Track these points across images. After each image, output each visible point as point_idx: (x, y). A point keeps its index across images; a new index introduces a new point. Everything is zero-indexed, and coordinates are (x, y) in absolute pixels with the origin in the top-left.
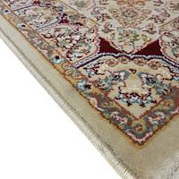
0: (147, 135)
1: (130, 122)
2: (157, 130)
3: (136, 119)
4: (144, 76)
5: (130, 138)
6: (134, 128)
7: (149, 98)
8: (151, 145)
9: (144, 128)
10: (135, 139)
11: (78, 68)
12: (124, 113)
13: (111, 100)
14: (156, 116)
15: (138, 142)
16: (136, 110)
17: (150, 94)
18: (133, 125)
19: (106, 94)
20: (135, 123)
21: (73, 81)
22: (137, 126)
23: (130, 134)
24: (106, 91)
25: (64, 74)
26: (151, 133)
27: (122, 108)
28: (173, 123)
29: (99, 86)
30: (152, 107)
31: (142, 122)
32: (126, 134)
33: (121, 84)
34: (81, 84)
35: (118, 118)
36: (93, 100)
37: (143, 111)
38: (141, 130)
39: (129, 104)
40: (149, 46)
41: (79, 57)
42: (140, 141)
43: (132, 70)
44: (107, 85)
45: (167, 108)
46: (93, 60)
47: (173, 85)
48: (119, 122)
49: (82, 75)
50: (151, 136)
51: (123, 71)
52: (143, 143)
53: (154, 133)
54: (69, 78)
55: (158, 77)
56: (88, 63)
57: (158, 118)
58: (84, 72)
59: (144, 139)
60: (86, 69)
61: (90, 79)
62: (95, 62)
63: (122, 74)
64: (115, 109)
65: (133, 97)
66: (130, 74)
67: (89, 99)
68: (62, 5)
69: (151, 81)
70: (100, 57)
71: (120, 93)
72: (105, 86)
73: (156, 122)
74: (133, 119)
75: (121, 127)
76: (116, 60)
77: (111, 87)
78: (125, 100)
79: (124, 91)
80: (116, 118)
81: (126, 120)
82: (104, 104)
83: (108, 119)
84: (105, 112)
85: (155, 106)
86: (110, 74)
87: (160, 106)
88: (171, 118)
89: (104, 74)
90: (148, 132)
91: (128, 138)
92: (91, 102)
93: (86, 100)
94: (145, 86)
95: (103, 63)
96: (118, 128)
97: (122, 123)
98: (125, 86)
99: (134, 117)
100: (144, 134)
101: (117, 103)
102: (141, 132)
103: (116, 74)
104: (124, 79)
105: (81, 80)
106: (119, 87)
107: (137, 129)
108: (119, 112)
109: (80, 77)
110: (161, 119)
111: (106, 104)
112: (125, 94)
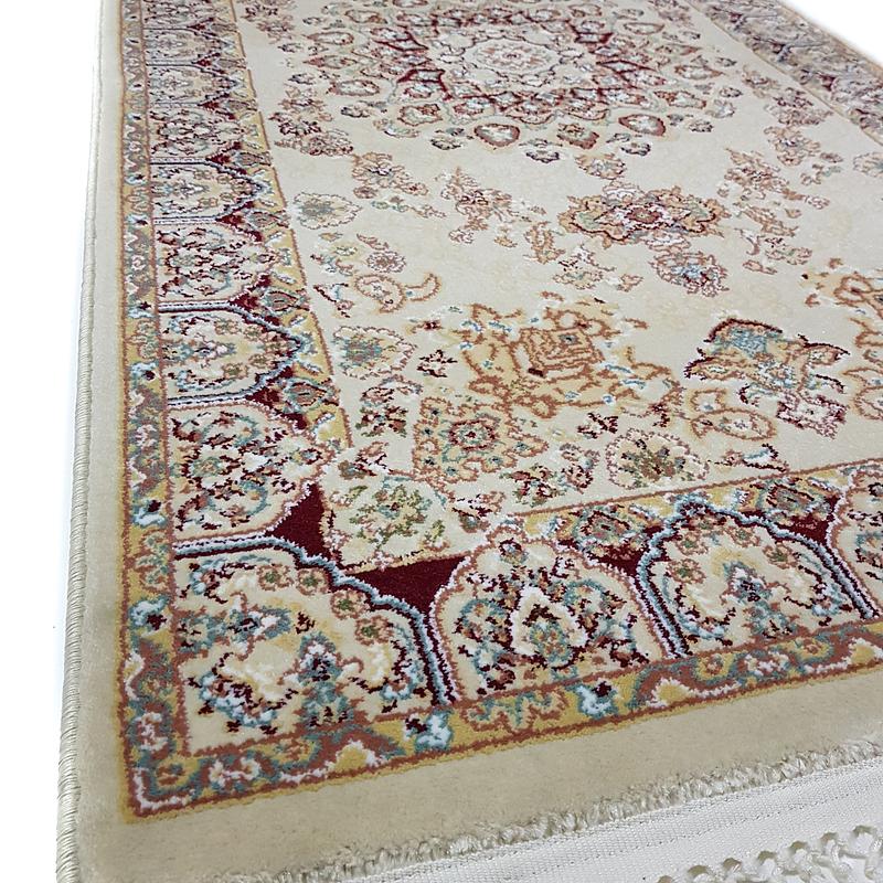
0: (174, 800)
1: (167, 750)
2: (205, 801)
3: (185, 753)
4: (316, 650)
5: (132, 787)
6: (163, 770)
7: (266, 716)
8: (160, 826)
9: (183, 780)
10: (140, 797)
11: (179, 557)
12: (175, 725)
13: (176, 680)
14: (236, 766)
15: (139, 804)
16: (206, 732)
17: (279, 706)
18: (166, 763)
19: (180, 659)
20: (176, 759)
21: (135, 591)
22: (170, 770)
23: (138, 780)
24: (187, 649)
25: (129, 562)
26: (184, 801)
27: (182, 709)
28: (260, 803)
29: (183, 629)
30: (250, 742)
31: (191, 766)
32: (131, 776)
33: (241, 647)
34: (146, 607)
35: (149, 730)
36: (137, 662)
37: (222, 738)
38: (170, 781)
39: (207, 709)
41: (209, 526)
42: (145, 804)
43: (302, 619)
44: (202, 637)
45: (281, 758)
46: (236, 550)
48: (141, 740)
49: (171, 582)
50: (179, 807)
51: (276, 613)
52: (148, 812)
53: (194, 803)
54: (133, 576)
55: (351, 669)
56: (215, 552)
57: (236, 774)
58: (182, 578)
59: (156, 806)
60: (195, 569)
61: (178, 602)
62: (235, 557)
63: (269, 621)
64: (161, 707)
65: (231, 697)
66: (288, 630)
67: (127, 656)
68: (309, 336)
69: (320, 670)
70: (262, 546)
71: (214, 670)
72: (196, 637)
73: (222, 782)
74: (179, 748)
75: (136, 755)
76: (293, 573)
77: (209, 645)
78: (207, 694)
79: (226, 671)
80: (143, 729)
81: (160, 743)
82: (150, 685)
83: (124, 724)
84: (132, 704)
85: (263, 741)
86: (239, 609)
87: (274, 746)
88: (266, 789)
89: (222, 602)
90: (181, 793)
91: (126, 786)
92: (127, 664)
93: (121, 654)
94: (293, 678)
95: (251, 568)
96: (127, 753)
97: (146, 746)
98: (242, 658)
99: (186, 745)
100: (169, 794)
101: (181, 695)
102: (167, 787)
103: (255, 615)
104: (260, 638)
105: (153, 596)
106: (227, 655)
107: (165, 776)
108: (165, 717)
109: (161, 586)
110: (242, 778)
111: (157, 684)
112: (222, 679)
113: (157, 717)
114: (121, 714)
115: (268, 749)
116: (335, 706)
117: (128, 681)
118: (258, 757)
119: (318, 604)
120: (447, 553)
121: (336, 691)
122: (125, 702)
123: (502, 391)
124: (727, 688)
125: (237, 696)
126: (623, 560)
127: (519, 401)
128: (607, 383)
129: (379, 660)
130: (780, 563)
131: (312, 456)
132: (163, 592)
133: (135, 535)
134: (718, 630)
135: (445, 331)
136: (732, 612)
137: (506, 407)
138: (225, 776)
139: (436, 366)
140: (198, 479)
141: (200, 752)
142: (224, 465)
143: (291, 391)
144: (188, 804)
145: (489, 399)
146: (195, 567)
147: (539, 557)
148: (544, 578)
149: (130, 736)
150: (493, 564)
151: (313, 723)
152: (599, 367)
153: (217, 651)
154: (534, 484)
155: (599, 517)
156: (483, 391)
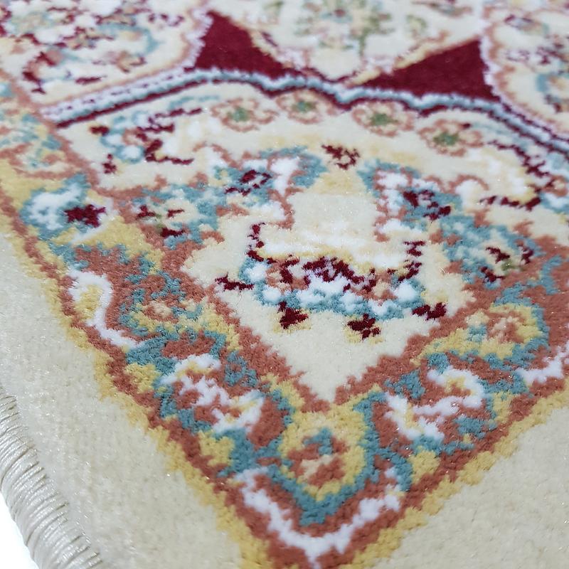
0: (369, 510)
1: (275, 417)
2: (431, 482)
3: (315, 405)
4: (393, 181)
5: (257, 524)
6: (296, 459)
7: (405, 291)
9: (355, 461)
10: (290, 538)
11: (64, 124)
13: (193, 291)
14: (432, 393)
16: (323, 353)
17: (413, 270)
18: (292, 440)
19: (177, 258)
22: (312, 448)
23: (260, 501)
24: (181, 244)
26: (393, 498)
29: (145, 213)
30: (416, 342)
32: (234, 497)
33: (272, 211)
34: (51, 203)
35: (208, 393)
38: (332, 472)
39: (291, 317)
41: (87, 80)
43: (336, 152)
44: (190, 216)
46: (152, 96)
47: (537, 231)
48: (206, 418)
49: (73, 158)
50: (388, 519)
51: (288, 153)
53: (414, 495)
56: (119, 106)
57: (446, 406)
58: (89, 148)
59: (341, 539)
60: (103, 130)
61: (108, 181)
62: (161, 105)
63: (284, 168)
64: (204, 343)
65: (317, 282)
66: (324, 169)
67: (67, 282)
70: (192, 84)
71: (253, 255)
72: (178, 218)
73: (432, 431)
74: (296, 401)
75: (216, 449)
76: (269, 104)
77: (213, 223)
78: (273, 294)
79: (275, 247)
80: (194, 395)
81: (251, 408)
82: (150, 313)
83: (144, 399)
84: (136, 356)
85: (435, 333)
86: (222, 164)
87: (462, 333)
88: (521, 408)
89: (187, 162)
90: (372, 489)
91: (241, 526)
92: (76, 293)
93: (51, 283)
94: (394, 227)
95: (197, 111)
96: (192, 453)
97: (224, 423)
98: (287, 224)
99: (305, 392)
101: (222, 309)
102: (333, 487)
103: (254, 165)
104: (290, 191)
105: (49, 183)
106: (256, 229)
107: (311, 467)
108: (222, 355)
109: (58, 167)
110: (462, 409)
111: (161, 308)
113: (205, 362)
114: (125, 384)
115: (460, 342)
116: (499, 243)
117: (97, 320)
118: (456, 361)
119: (340, 130)
121: (479, 222)
122: (117, 361)
125: (327, 278)
132: (68, 175)
138: (432, 418)
141: (342, 396)
144: (405, 505)
151: (492, 278)
153: (234, 227)
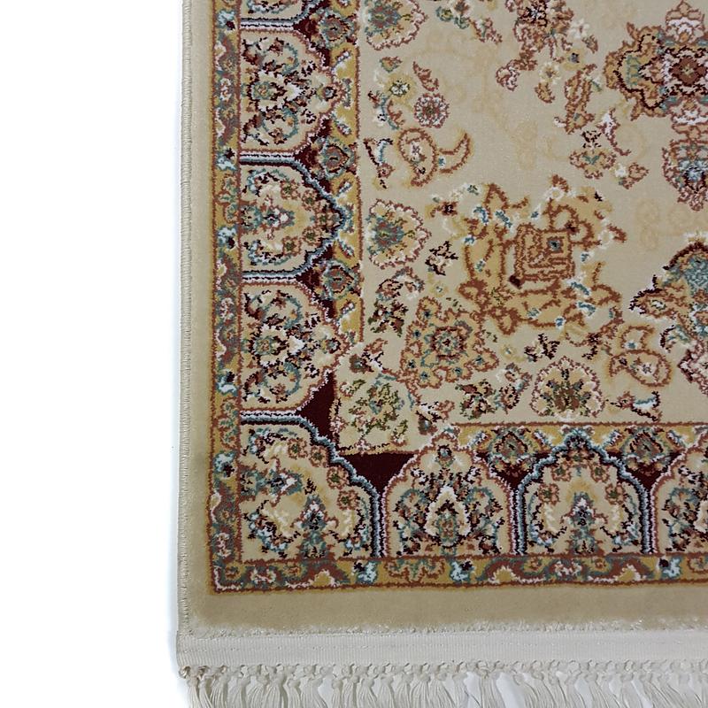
0: (233, 587)
1: (231, 558)
2: (248, 590)
3: (240, 561)
4: (314, 507)
5: (213, 576)
6: (228, 569)
7: (282, 546)
8: (226, 598)
9: (238, 577)
10: (216, 582)
11: (244, 423)
12: (235, 543)
13: (237, 514)
14: (264, 574)
15: (216, 586)
16: (251, 550)
17: (290, 541)
18: (230, 565)
19: (241, 499)
20: (234, 564)
21: (217, 445)
22: (232, 569)
23: (216, 573)
24: (245, 494)
25: (215, 422)
26: (239, 588)
27: (240, 533)
28: (274, 595)
29: (242, 479)
30: (272, 561)
31: (242, 570)
32: (213, 569)
33: (273, 497)
34: (223, 459)
35: (222, 544)
36: (217, 497)
37: (258, 555)
38: (232, 576)
39: (252, 536)
40: (386, 455)
41: (263, 400)
42: (219, 586)
43: (310, 484)
44: (253, 486)
45: (287, 573)
46: (275, 422)
47: (333, 550)
48: (218, 550)
49: (238, 442)
50: (235, 591)
51: (295, 476)
52: (220, 590)
53: (242, 590)
54: (217, 433)
55: (331, 524)
56: (264, 422)
57: (264, 579)
58: (245, 440)
59: (224, 589)
61: (241, 458)
62: (275, 429)
63: (291, 481)
64: (229, 530)
65: (265, 530)
66: (300, 490)
67: (212, 493)
68: (350, 208)
69: (314, 522)
70: (293, 422)
71: (258, 510)
72: (250, 486)
73: (256, 581)
74: (237, 558)
75: (215, 558)
76: (308, 448)
77: (256, 493)
78: (253, 526)
79: (264, 512)
80: (220, 543)
81: (228, 553)
82: (224, 514)
83: (210, 537)
84: (215, 525)
85: (279, 561)
86: (275, 470)
87: (284, 565)
88: (278, 589)
89: (266, 463)
90: (236, 584)
91: (210, 575)
92: (213, 498)
93: (209, 491)
94: (299, 524)
95: (285, 439)
96: (211, 556)
97: (220, 554)
98: (273, 505)
99: (240, 556)
100: (230, 584)
101: (239, 524)
102: (230, 579)
103: (283, 476)
104: (284, 493)
105: (228, 450)
106: (265, 502)
107: (229, 573)
108: (230, 537)
109: (232, 444)
110: (266, 581)
111: (228, 515)
112: (262, 517)
113: (226, 536)
114: (209, 531)
115: (281, 567)
116: (319, 547)
117: (212, 509)
118: (276, 570)
119: (320, 474)
120: (404, 449)
121: (321, 538)
122: (210, 524)
123: (482, 299)
124: (537, 580)
125: (269, 531)
126: (512, 476)
127: (492, 313)
128: (566, 303)
129: (348, 520)
130: (612, 500)
131: (335, 346)
132: (233, 448)
133: (219, 400)
134: (549, 541)
135: (458, 218)
136: (563, 530)
137: (480, 316)
138: (258, 579)
139: (440, 261)
140: (259, 356)
141: (247, 562)
142: (276, 345)
143: (329, 275)
144: (240, 590)
145: (470, 306)
146: (252, 432)
147: (461, 463)
148: (458, 481)
149: (213, 547)
150: (430, 464)
151: (306, 555)
152: (566, 283)
153: (261, 497)
154: (477, 399)
155: (510, 437)
156: (468, 296)
